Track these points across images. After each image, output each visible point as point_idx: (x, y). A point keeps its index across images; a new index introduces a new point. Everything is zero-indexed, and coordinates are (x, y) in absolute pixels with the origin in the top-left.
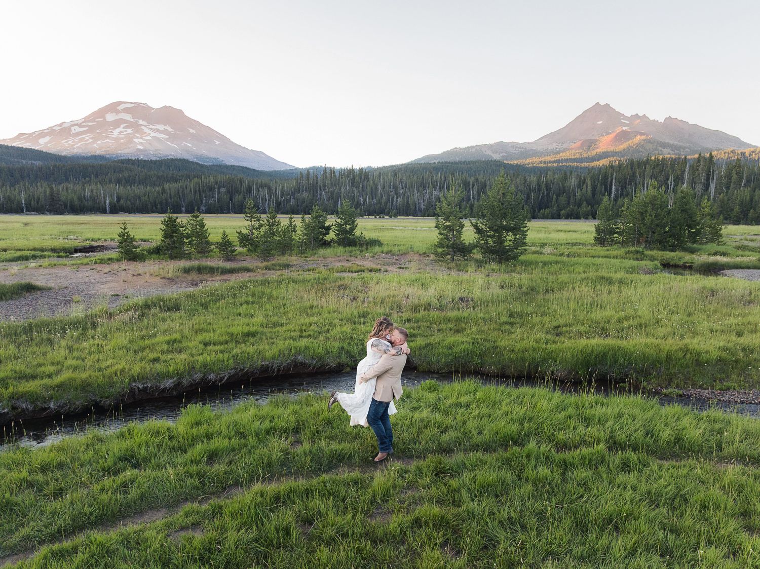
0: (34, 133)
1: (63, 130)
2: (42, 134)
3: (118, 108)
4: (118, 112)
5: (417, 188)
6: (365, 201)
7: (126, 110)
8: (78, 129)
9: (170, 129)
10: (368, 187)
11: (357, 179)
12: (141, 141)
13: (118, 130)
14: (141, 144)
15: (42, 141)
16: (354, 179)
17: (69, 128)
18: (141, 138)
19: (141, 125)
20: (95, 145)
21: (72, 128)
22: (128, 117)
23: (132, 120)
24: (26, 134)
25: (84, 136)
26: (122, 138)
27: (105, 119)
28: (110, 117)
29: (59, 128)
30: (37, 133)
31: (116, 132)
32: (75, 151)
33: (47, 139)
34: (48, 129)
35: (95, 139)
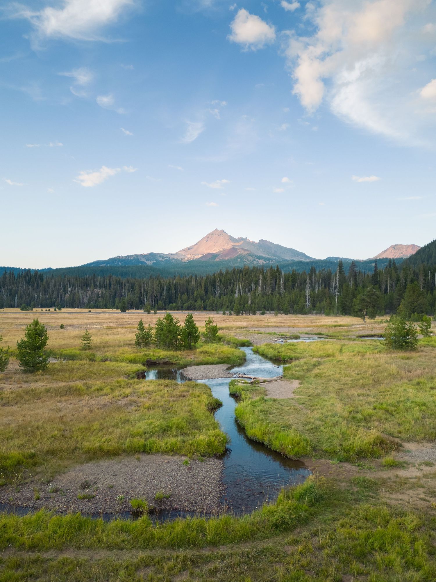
5: (81, 286)
6: (38, 297)
10: (42, 286)
11: (33, 279)
16: (30, 279)
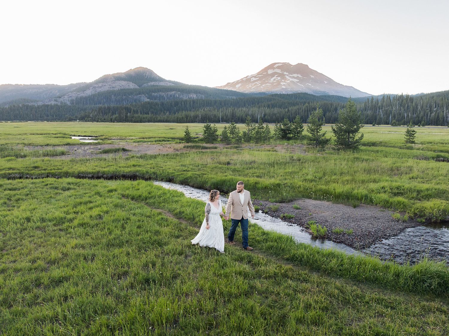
0: (234, 82)
1: (247, 80)
2: (237, 82)
3: (274, 66)
4: (274, 68)
7: (278, 67)
8: (254, 79)
9: (300, 76)
12: (284, 83)
13: (274, 78)
14: (284, 85)
15: (237, 86)
17: (250, 79)
18: (285, 82)
19: (285, 75)
20: (261, 87)
21: (252, 79)
22: (279, 71)
23: (281, 73)
24: (230, 83)
25: (256, 83)
26: (275, 83)
27: (267, 73)
28: (270, 72)
29: (246, 79)
30: (235, 82)
31: (272, 79)
32: (252, 90)
33: (240, 85)
34: (240, 80)
35: (262, 84)
